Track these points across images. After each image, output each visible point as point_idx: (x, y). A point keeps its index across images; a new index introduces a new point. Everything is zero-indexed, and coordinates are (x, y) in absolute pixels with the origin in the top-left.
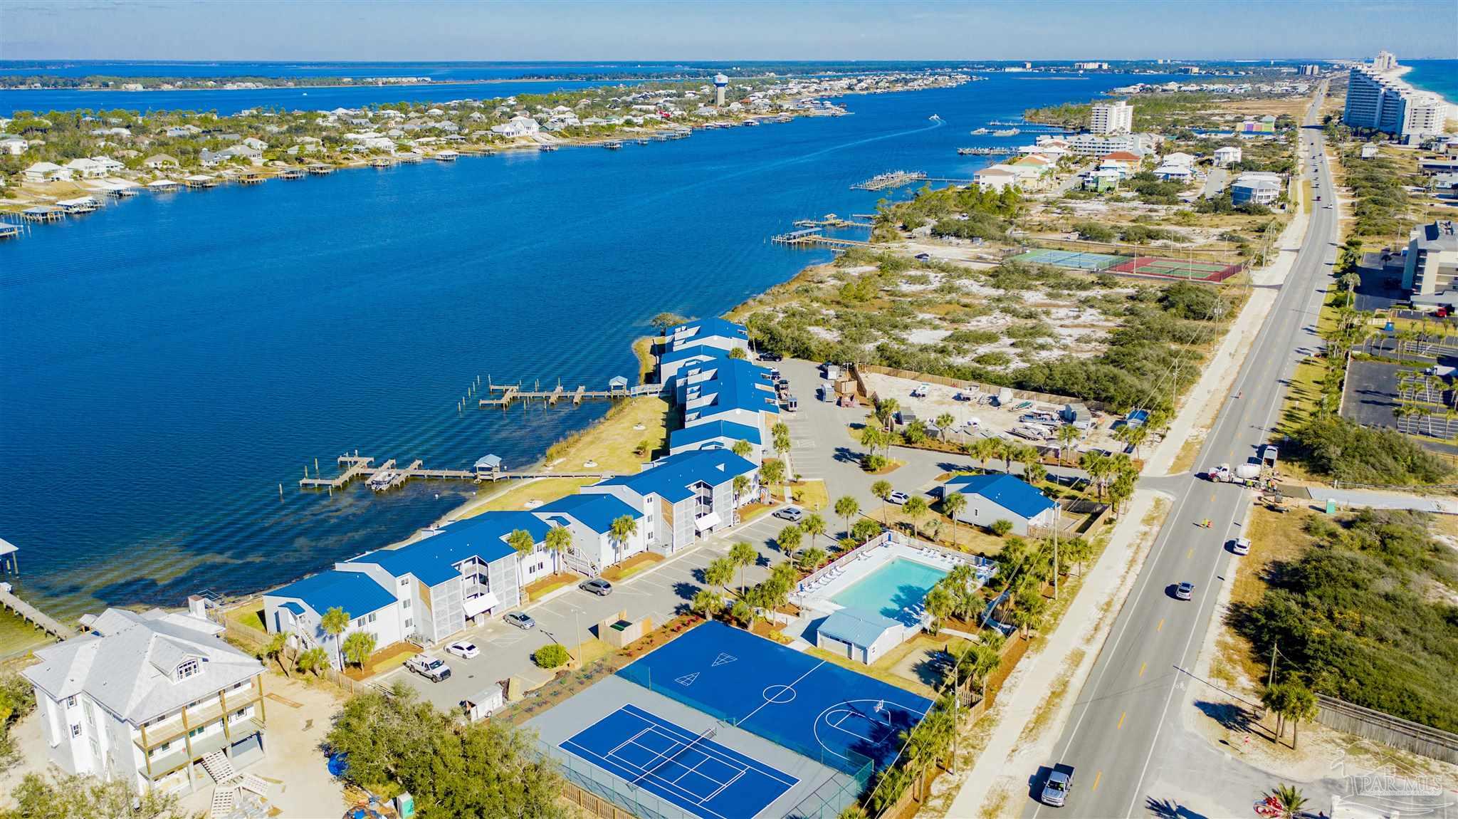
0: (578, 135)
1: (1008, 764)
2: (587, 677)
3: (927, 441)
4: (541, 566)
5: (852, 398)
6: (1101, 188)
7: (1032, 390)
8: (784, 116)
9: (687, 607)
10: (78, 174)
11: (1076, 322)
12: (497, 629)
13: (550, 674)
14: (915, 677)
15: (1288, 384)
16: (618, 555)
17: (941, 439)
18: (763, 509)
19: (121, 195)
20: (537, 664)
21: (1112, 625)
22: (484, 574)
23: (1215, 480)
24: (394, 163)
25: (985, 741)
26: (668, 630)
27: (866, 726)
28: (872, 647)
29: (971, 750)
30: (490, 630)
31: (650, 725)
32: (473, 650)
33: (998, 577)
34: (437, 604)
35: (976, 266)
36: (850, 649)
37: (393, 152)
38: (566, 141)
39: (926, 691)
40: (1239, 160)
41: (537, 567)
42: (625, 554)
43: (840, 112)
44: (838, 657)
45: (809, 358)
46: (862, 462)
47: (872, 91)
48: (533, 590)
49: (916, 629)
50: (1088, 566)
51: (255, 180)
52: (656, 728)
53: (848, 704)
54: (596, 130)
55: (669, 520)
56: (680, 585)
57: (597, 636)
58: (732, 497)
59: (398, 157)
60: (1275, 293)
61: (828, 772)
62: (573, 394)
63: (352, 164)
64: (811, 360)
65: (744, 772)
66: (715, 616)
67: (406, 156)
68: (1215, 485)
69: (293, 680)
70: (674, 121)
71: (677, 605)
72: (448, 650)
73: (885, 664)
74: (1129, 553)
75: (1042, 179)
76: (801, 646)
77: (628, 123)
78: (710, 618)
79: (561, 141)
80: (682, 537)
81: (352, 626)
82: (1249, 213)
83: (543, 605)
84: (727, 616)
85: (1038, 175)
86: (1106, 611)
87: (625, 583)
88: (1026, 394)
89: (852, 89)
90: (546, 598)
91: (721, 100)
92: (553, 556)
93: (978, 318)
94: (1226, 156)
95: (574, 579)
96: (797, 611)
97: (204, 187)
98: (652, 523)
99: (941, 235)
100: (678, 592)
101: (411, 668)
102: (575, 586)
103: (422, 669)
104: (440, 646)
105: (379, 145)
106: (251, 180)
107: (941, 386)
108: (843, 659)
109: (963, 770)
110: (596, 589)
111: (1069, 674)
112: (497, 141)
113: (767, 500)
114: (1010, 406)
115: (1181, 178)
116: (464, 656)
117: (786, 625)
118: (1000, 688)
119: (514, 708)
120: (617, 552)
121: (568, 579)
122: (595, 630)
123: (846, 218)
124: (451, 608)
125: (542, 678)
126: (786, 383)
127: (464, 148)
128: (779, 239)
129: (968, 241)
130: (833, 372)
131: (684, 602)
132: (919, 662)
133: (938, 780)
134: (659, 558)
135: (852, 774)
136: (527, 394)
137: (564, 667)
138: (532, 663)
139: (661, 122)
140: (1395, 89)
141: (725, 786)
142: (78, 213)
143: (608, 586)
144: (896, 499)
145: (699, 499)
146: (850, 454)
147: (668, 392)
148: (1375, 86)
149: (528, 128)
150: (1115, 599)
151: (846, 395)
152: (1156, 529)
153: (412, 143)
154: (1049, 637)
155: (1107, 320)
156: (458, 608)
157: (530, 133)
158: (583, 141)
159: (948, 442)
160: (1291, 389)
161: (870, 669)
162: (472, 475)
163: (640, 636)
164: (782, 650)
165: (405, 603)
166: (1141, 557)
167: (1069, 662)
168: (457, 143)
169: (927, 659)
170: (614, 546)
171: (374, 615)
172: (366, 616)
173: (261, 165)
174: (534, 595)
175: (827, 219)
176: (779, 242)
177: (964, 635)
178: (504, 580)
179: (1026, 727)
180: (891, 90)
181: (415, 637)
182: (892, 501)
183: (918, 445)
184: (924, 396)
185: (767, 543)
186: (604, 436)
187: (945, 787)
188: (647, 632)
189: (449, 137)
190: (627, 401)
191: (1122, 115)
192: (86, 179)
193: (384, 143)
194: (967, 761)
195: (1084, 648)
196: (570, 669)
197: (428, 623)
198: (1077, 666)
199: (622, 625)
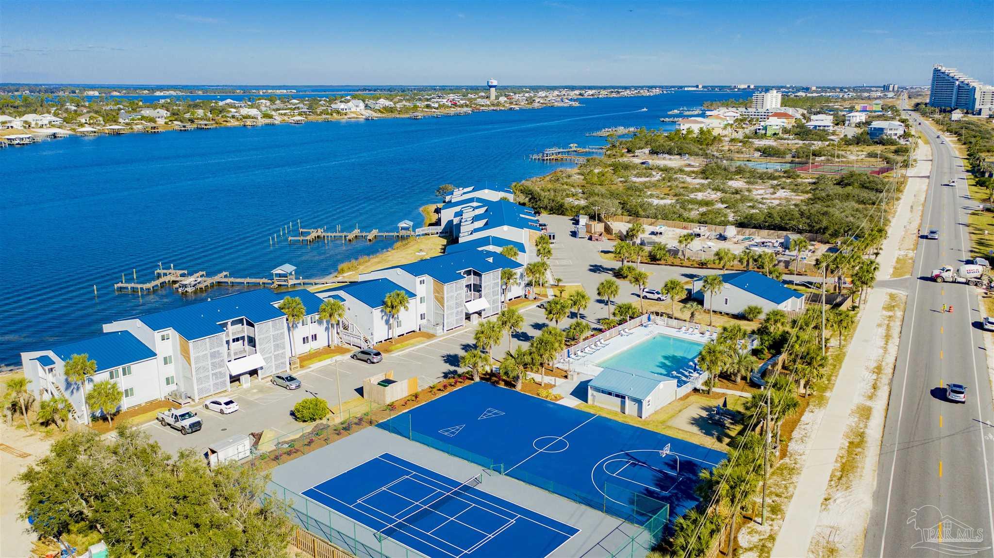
0: (392, 112)
1: (825, 513)
2: (346, 428)
3: (670, 260)
4: (315, 337)
5: (601, 235)
6: (769, 133)
7: (753, 228)
8: (536, 105)
9: (455, 372)
10: (28, 125)
11: (773, 196)
12: (261, 390)
13: (309, 427)
14: (695, 429)
15: (968, 226)
16: (390, 331)
17: (682, 257)
18: (529, 302)
19: (55, 137)
20: (296, 418)
21: (890, 384)
22: (252, 335)
23: (939, 280)
24: (260, 124)
25: (791, 489)
26: (434, 390)
27: (648, 474)
28: (647, 399)
29: (777, 499)
30: (255, 391)
31: (408, 473)
32: (231, 405)
33: (759, 348)
34: (197, 359)
35: (687, 169)
36: (623, 404)
37: (259, 118)
38: (384, 115)
39: (709, 442)
40: (864, 121)
41: (310, 339)
42: (397, 331)
43: (577, 104)
44: (610, 412)
45: (563, 214)
46: (615, 273)
47: (596, 97)
48: (305, 359)
49: (687, 389)
50: (845, 340)
51: (156, 130)
52: (415, 476)
53: (627, 454)
54: (406, 110)
55: (440, 300)
56: (449, 356)
57: (363, 396)
58: (500, 291)
59: (261, 121)
60: (927, 180)
61: (613, 522)
62: (367, 234)
63: (229, 124)
64: (564, 215)
65: (513, 521)
66: (481, 378)
67: (268, 121)
68: (939, 285)
69: (32, 432)
70: (460, 107)
71: (445, 371)
72: (207, 407)
73: (662, 417)
74: (882, 331)
75: (725, 128)
76: (573, 403)
77: (428, 106)
78: (477, 379)
79: (379, 115)
80: (452, 318)
81: (102, 377)
82: (884, 145)
83: (313, 371)
84: (494, 379)
85: (722, 126)
86: (878, 373)
87: (395, 354)
88: (748, 231)
89: (582, 95)
90: (316, 366)
91: (493, 97)
92: (327, 329)
93: (696, 194)
94: (854, 118)
95: (348, 351)
96: (565, 374)
97: (118, 134)
98: (424, 305)
99: (657, 153)
100: (446, 362)
101: (162, 421)
102: (348, 356)
103: (171, 421)
104: (199, 403)
105: (250, 114)
106: (153, 131)
107: (675, 229)
108: (616, 413)
109: (773, 520)
110: (365, 357)
111: (862, 425)
112: (334, 114)
113: (531, 296)
114: (736, 240)
115: (826, 128)
116: (222, 412)
117: (555, 386)
118: (790, 439)
119: (262, 457)
120: (390, 328)
121: (340, 350)
122: (360, 391)
123: (585, 148)
124: (214, 365)
125: (300, 430)
126: (545, 225)
127: (310, 118)
128: (535, 156)
129: (678, 157)
130: (583, 220)
131: (452, 368)
132: (697, 416)
133: (744, 530)
134: (430, 336)
135: (641, 523)
136: (329, 234)
137: (324, 421)
138: (291, 418)
139: (451, 107)
140: (966, 82)
141: (491, 536)
142: (18, 144)
143: (378, 354)
144: (649, 295)
145: (468, 286)
146: (603, 268)
147: (446, 232)
148: (952, 80)
149: (357, 106)
150: (884, 364)
151: (595, 233)
152: (899, 314)
153: (273, 113)
154: (828, 394)
155: (796, 195)
156: (221, 366)
157: (358, 110)
158: (396, 115)
159: (688, 259)
160: (970, 228)
161: (646, 422)
162: (270, 281)
163: (407, 395)
164: (551, 406)
165: (165, 359)
166: (895, 332)
167: (858, 415)
168: (306, 114)
169: (704, 414)
170: (387, 322)
171: (129, 367)
172: (120, 369)
173: (163, 123)
174: (305, 363)
175: (571, 148)
176: (536, 159)
177: (738, 393)
178: (272, 344)
179: (832, 476)
180: (609, 96)
181: (174, 394)
182: (645, 297)
183: (662, 262)
184: (661, 233)
185: (533, 326)
186: (390, 258)
187: (755, 539)
188: (413, 392)
189: (301, 110)
190: (411, 238)
191: (774, 100)
192: (33, 128)
193: (253, 112)
194: (775, 510)
195: (869, 403)
196: (330, 423)
197: (188, 379)
198: (868, 418)
199: (387, 382)
